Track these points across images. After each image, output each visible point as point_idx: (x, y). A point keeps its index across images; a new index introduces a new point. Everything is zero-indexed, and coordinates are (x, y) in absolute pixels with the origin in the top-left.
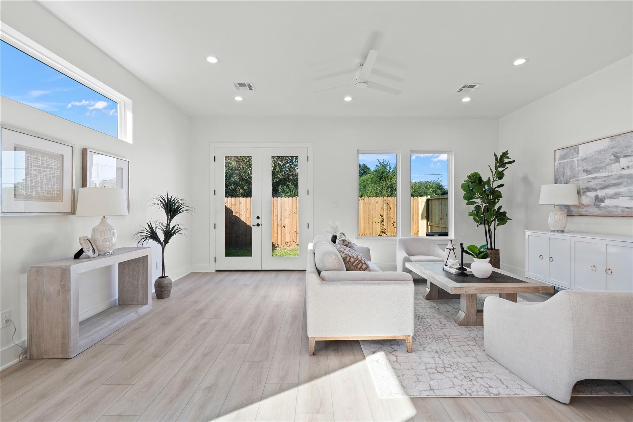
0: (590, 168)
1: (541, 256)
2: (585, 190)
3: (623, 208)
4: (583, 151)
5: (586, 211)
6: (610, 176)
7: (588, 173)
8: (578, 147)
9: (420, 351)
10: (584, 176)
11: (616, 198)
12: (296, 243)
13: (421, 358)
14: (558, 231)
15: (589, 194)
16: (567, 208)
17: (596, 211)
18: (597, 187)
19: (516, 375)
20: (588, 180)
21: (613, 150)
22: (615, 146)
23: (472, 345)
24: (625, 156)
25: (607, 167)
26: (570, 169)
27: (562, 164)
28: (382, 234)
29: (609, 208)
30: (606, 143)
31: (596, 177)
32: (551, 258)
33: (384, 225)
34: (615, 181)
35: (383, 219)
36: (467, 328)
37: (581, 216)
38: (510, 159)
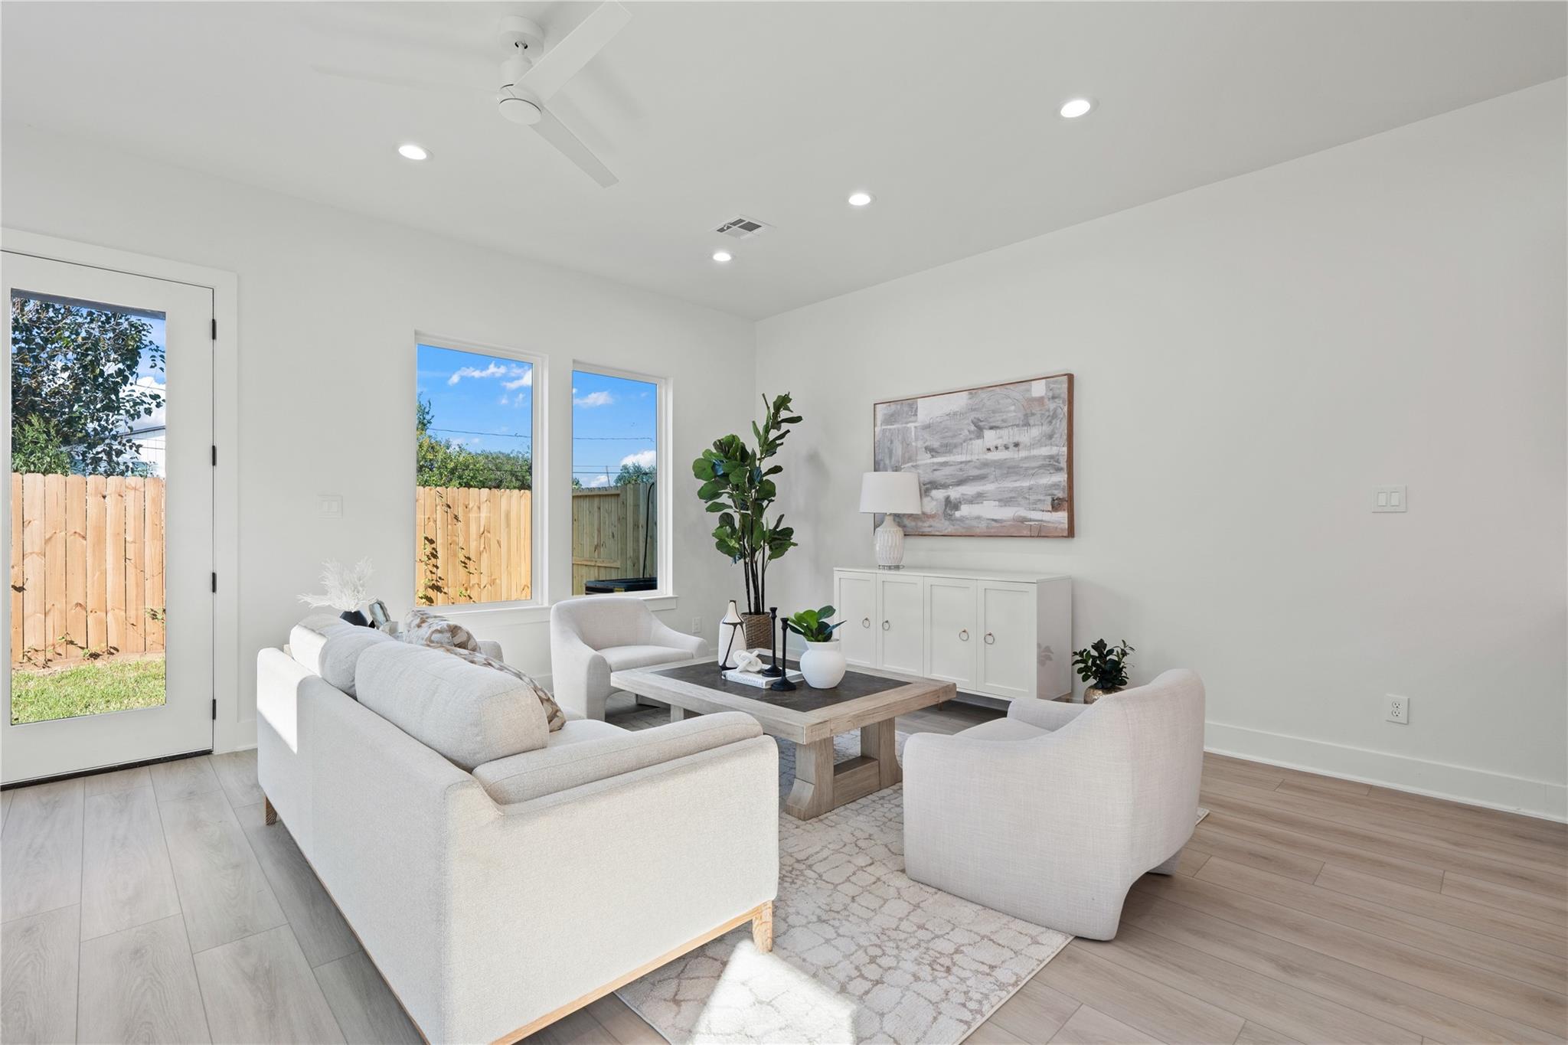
0: (936, 445)
1: (866, 619)
2: (928, 486)
3: (989, 522)
4: (927, 411)
5: (930, 526)
6: (969, 462)
7: (934, 454)
8: (917, 402)
9: (785, 933)
10: (926, 459)
11: (978, 503)
12: (82, 648)
13: (805, 956)
14: (890, 568)
15: (934, 493)
16: (897, 520)
17: (946, 527)
18: (949, 482)
19: (999, 911)
20: (935, 467)
21: (973, 415)
22: (977, 407)
23: (867, 866)
24: (991, 428)
25: (965, 444)
26: (902, 443)
27: (887, 434)
28: (431, 593)
29: (967, 522)
30: (960, 401)
31: (947, 462)
32: (887, 622)
33: (437, 567)
34: (976, 472)
35: (433, 549)
36: (821, 820)
37: (922, 535)
38: (792, 412)
